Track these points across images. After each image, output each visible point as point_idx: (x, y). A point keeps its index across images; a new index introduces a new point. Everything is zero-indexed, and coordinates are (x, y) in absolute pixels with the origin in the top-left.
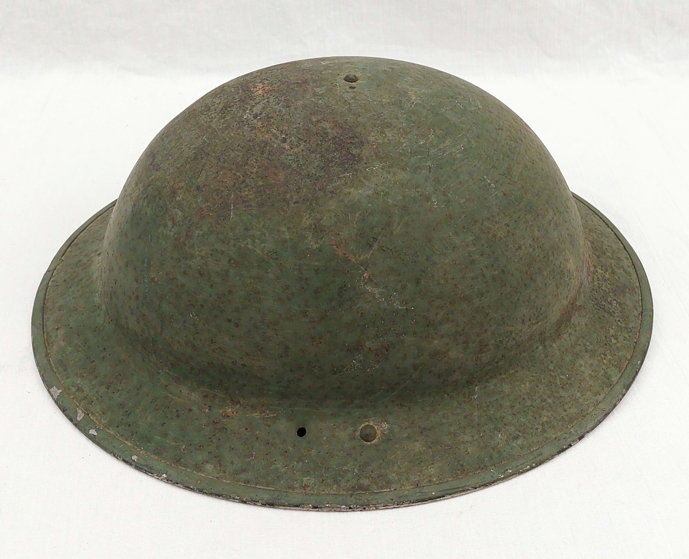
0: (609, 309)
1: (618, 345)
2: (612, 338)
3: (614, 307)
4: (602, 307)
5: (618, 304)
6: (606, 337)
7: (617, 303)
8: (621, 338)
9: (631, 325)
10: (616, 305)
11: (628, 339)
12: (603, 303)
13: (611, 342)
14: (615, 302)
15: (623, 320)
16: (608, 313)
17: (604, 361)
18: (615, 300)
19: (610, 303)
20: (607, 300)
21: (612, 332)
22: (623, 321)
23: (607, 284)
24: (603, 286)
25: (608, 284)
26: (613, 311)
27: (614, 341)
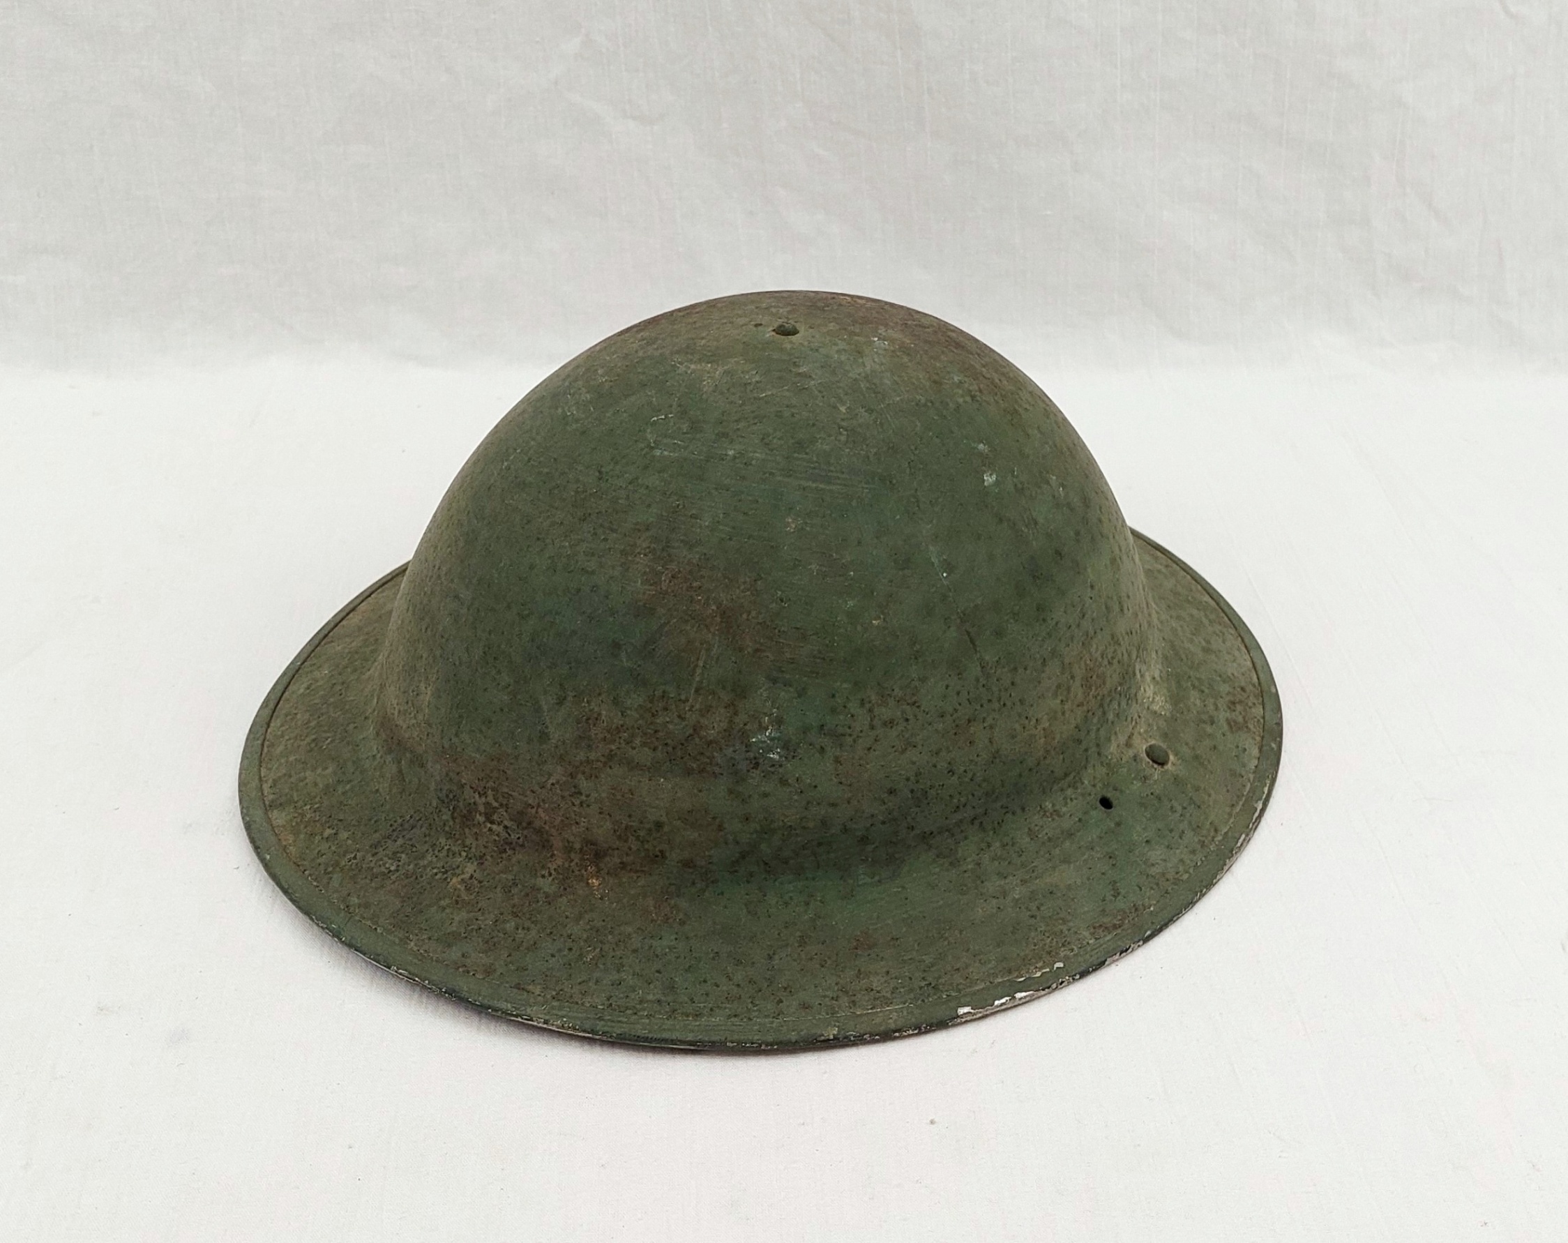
0: (384, 847)
1: (318, 838)
2: (334, 831)
3: (386, 859)
4: (395, 834)
5: (386, 871)
6: (341, 820)
7: (390, 871)
8: (324, 847)
9: (336, 877)
10: (387, 866)
11: (318, 858)
12: (400, 841)
13: (329, 827)
14: (393, 868)
15: (353, 867)
16: (379, 842)
17: (308, 807)
18: (397, 870)
19: (395, 856)
20: (402, 852)
21: (344, 835)
22: (351, 865)
23: (435, 871)
24: (435, 860)
25: (436, 874)
26: (376, 853)
27: (328, 832)
